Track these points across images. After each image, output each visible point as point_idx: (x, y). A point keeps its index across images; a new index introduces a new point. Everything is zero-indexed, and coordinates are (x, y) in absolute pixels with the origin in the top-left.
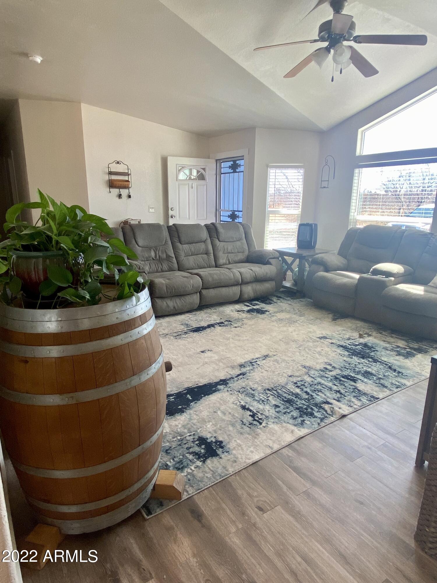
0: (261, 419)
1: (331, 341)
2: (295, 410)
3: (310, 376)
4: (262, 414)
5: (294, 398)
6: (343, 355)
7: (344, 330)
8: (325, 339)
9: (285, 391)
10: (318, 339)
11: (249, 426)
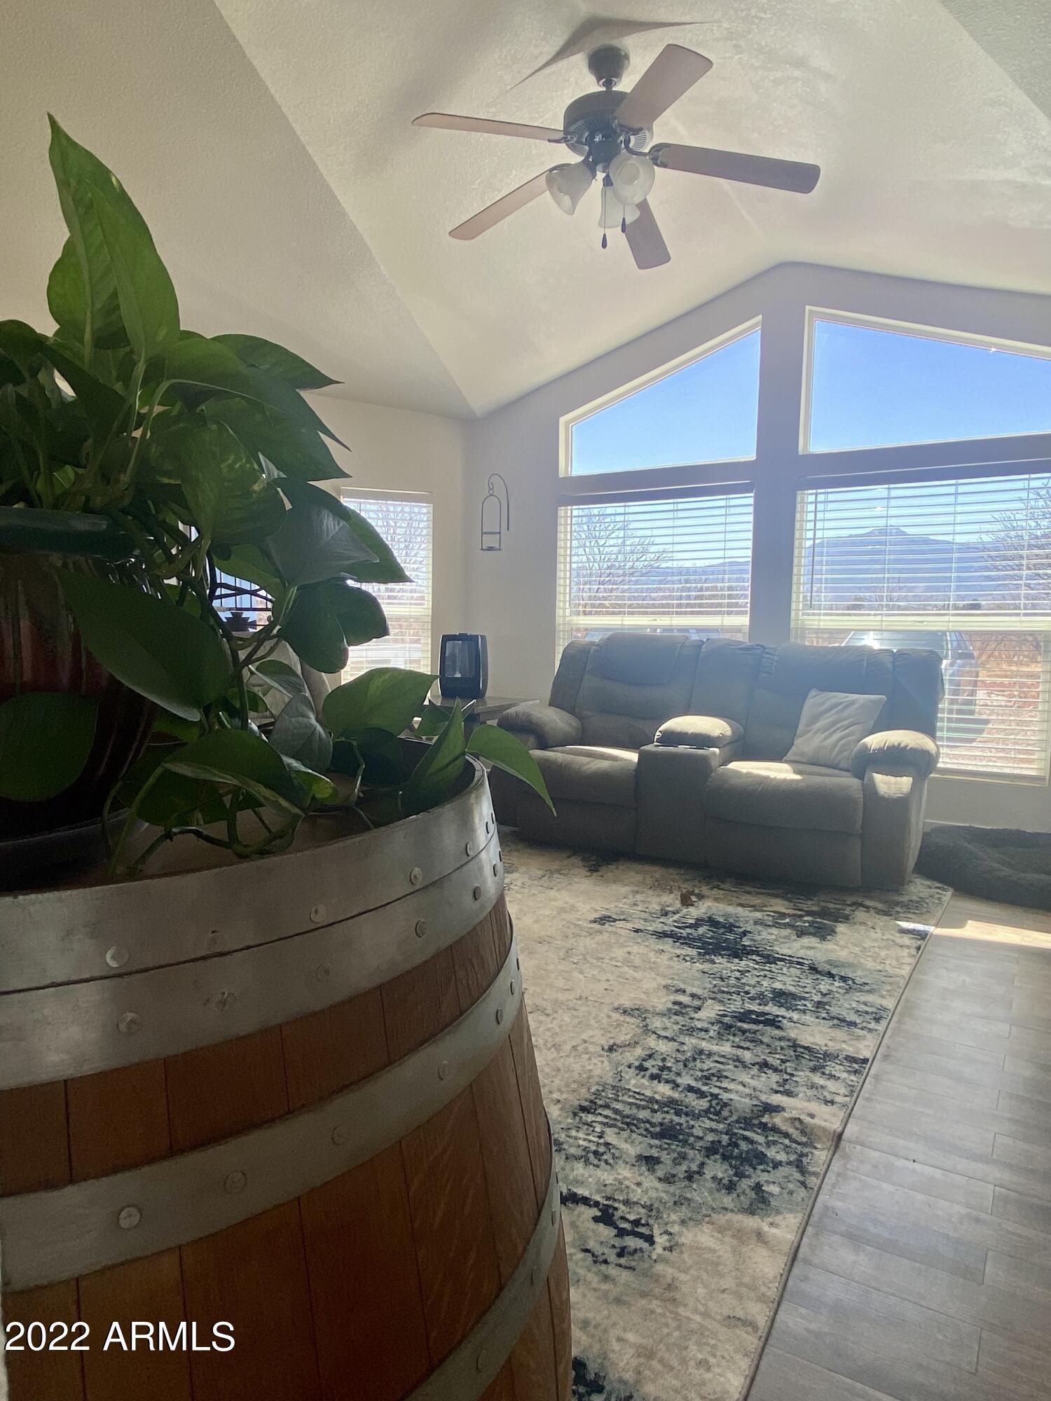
0: (636, 1223)
1: (630, 926)
2: (708, 1157)
3: (659, 1036)
4: (627, 1202)
5: (676, 1119)
6: (688, 958)
7: (637, 892)
8: (612, 924)
9: (631, 1100)
10: (596, 926)
11: (623, 1261)
